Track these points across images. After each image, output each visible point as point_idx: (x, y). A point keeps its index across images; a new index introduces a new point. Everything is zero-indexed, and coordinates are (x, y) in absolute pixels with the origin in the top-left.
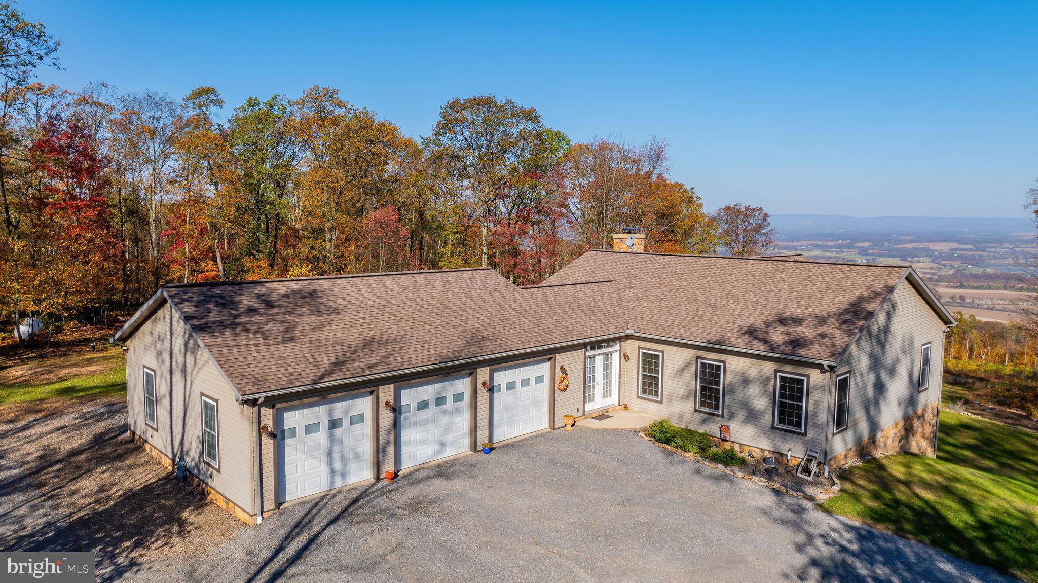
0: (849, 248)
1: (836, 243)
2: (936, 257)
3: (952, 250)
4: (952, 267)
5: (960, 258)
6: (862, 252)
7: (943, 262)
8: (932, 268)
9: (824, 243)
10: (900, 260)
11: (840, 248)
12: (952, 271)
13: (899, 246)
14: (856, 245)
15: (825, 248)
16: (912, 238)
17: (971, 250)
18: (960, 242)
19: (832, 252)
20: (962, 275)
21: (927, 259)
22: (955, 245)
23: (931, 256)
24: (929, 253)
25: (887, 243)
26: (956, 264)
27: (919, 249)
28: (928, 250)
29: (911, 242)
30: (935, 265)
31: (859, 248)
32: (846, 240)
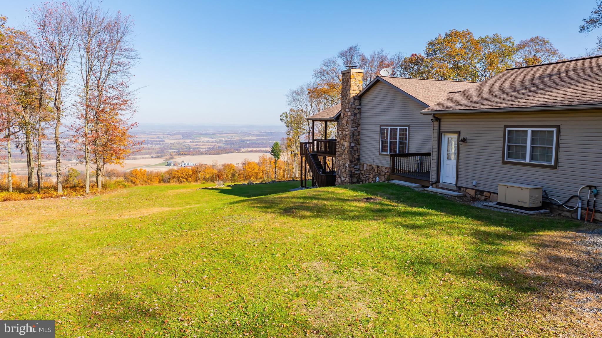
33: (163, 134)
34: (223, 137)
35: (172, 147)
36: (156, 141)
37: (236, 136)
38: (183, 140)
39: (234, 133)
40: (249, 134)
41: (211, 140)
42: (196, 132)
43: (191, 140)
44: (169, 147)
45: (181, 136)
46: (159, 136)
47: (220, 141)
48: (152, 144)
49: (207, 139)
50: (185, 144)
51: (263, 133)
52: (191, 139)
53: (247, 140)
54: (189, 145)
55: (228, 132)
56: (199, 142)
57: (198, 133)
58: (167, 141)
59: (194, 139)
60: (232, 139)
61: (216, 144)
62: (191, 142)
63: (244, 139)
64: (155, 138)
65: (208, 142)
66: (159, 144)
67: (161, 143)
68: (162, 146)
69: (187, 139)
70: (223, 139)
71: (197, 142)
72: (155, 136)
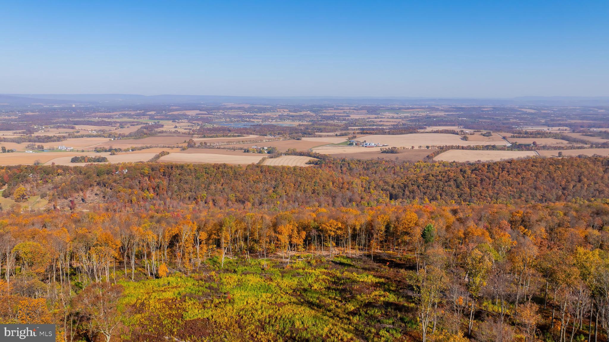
0: (144, 115)
1: (136, 112)
2: (190, 119)
3: (197, 114)
4: (198, 125)
5: (202, 119)
6: (152, 117)
7: (194, 122)
9: (129, 113)
10: (172, 122)
11: (138, 115)
12: (198, 128)
13: (171, 113)
14: (147, 113)
15: (130, 116)
16: (177, 108)
17: (206, 114)
18: (200, 110)
19: (134, 118)
20: (204, 129)
21: (186, 121)
22: (198, 112)
23: (187, 119)
24: (185, 116)
25: (164, 112)
26: (200, 123)
27: (181, 115)
28: (185, 115)
29: (177, 110)
30: (190, 124)
31: (149, 115)
32: (141, 110)
33: (350, 109)
34: (408, 112)
35: (357, 124)
36: (342, 116)
37: (422, 112)
38: (368, 116)
39: (420, 108)
40: (437, 110)
41: (396, 115)
42: (382, 106)
43: (376, 116)
44: (353, 123)
45: (366, 111)
46: (345, 111)
47: (405, 117)
48: (338, 119)
49: (391, 115)
50: (370, 120)
51: (453, 108)
52: (376, 114)
53: (434, 117)
54: (373, 121)
55: (415, 106)
56: (384, 118)
57: (383, 107)
58: (353, 117)
59: (379, 114)
60: (418, 115)
61: (400, 120)
62: (375, 118)
63: (431, 115)
64: (341, 113)
65: (393, 118)
66: (345, 120)
67: (347, 118)
68: (347, 122)
69: (372, 114)
70: (409, 115)
71: (382, 118)
72: (342, 111)
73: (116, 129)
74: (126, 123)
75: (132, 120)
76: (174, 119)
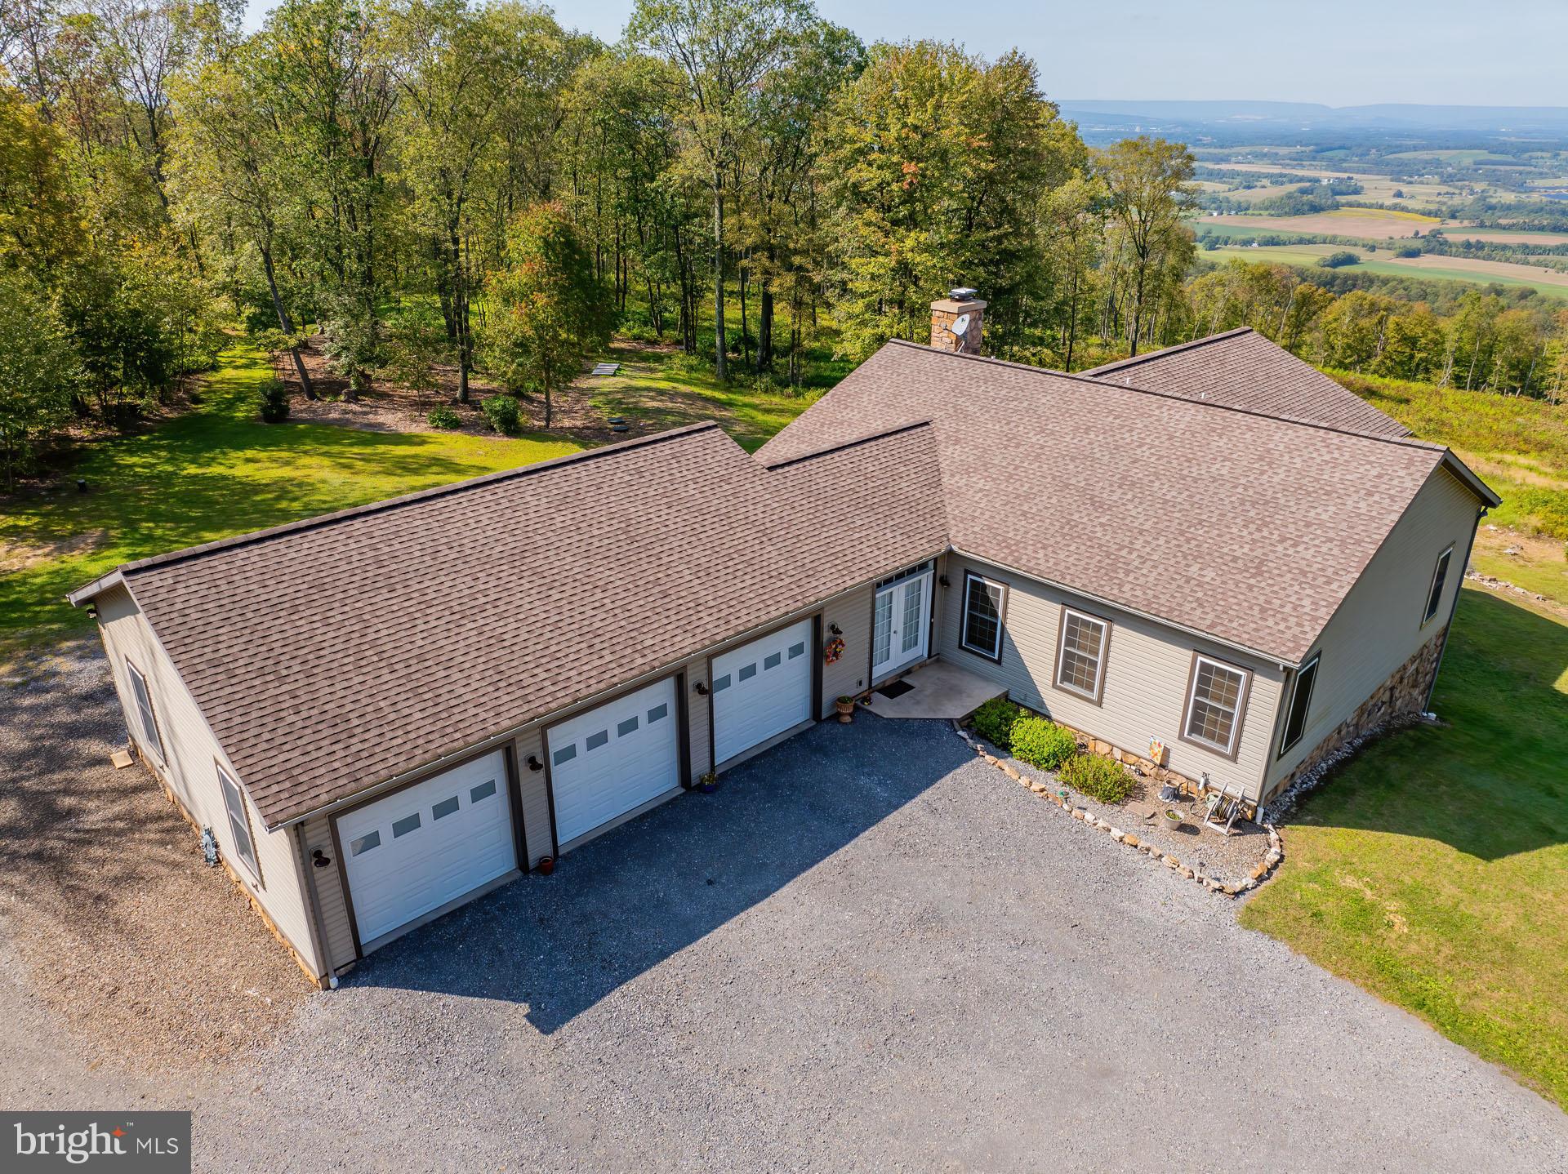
0: (1314, 159)
1: (1293, 149)
2: (1450, 176)
3: (1476, 163)
4: (1472, 192)
5: (1487, 176)
6: (1333, 165)
7: (1458, 183)
8: (1439, 194)
9: (1274, 150)
10: (1392, 180)
11: (1298, 159)
12: (1471, 200)
13: (1394, 156)
14: (1326, 153)
15: (1274, 159)
16: (1415, 141)
17: (1506, 163)
19: (1284, 166)
20: (1486, 205)
21: (1435, 179)
22: (1483, 155)
23: (1441, 173)
24: (1437, 167)
25: (1374, 151)
27: (1422, 162)
28: (1438, 163)
29: (1415, 148)
30: (1444, 189)
31: (1330, 160)
32: (1306, 145)
73: (1229, 190)
74: (1259, 176)
75: (1276, 170)
76: (1401, 172)
